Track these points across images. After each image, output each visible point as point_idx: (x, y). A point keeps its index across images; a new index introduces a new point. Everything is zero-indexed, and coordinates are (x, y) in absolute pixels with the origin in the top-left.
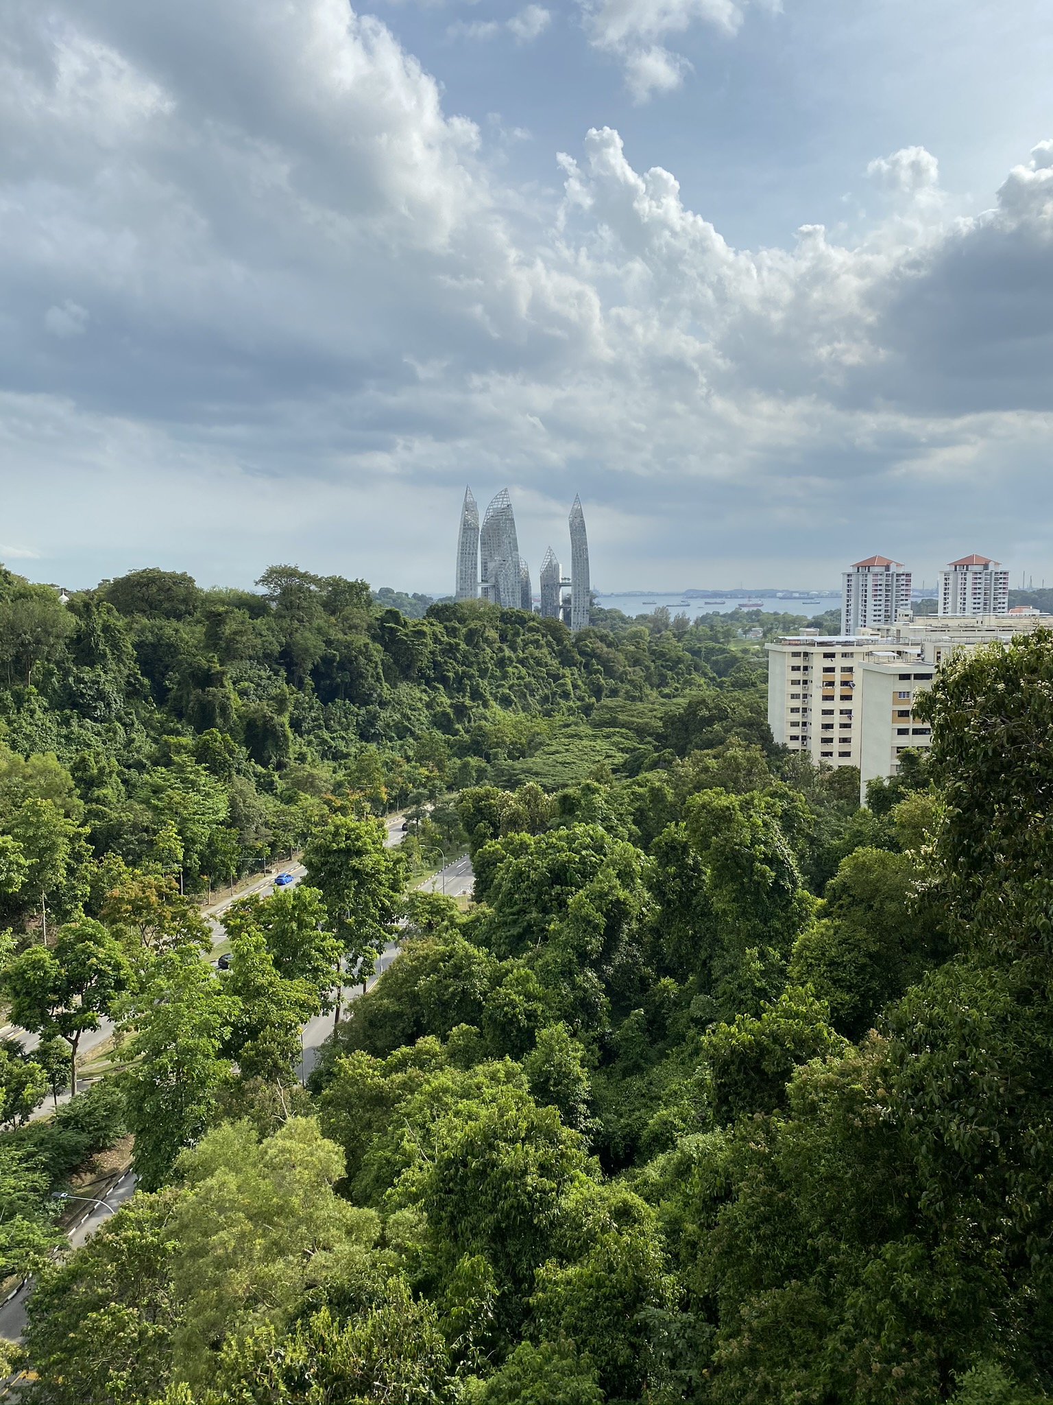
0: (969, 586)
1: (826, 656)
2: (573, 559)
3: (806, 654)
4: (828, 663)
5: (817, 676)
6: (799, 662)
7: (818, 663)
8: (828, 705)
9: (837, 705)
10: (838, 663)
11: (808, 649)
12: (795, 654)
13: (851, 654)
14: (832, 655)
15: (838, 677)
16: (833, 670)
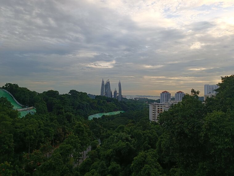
0: (180, 96)
1: (158, 106)
4: (159, 107)
5: (157, 109)
6: (154, 107)
11: (155, 105)
12: (153, 106)
13: (162, 106)
14: (159, 106)
15: (160, 109)
16: (159, 108)
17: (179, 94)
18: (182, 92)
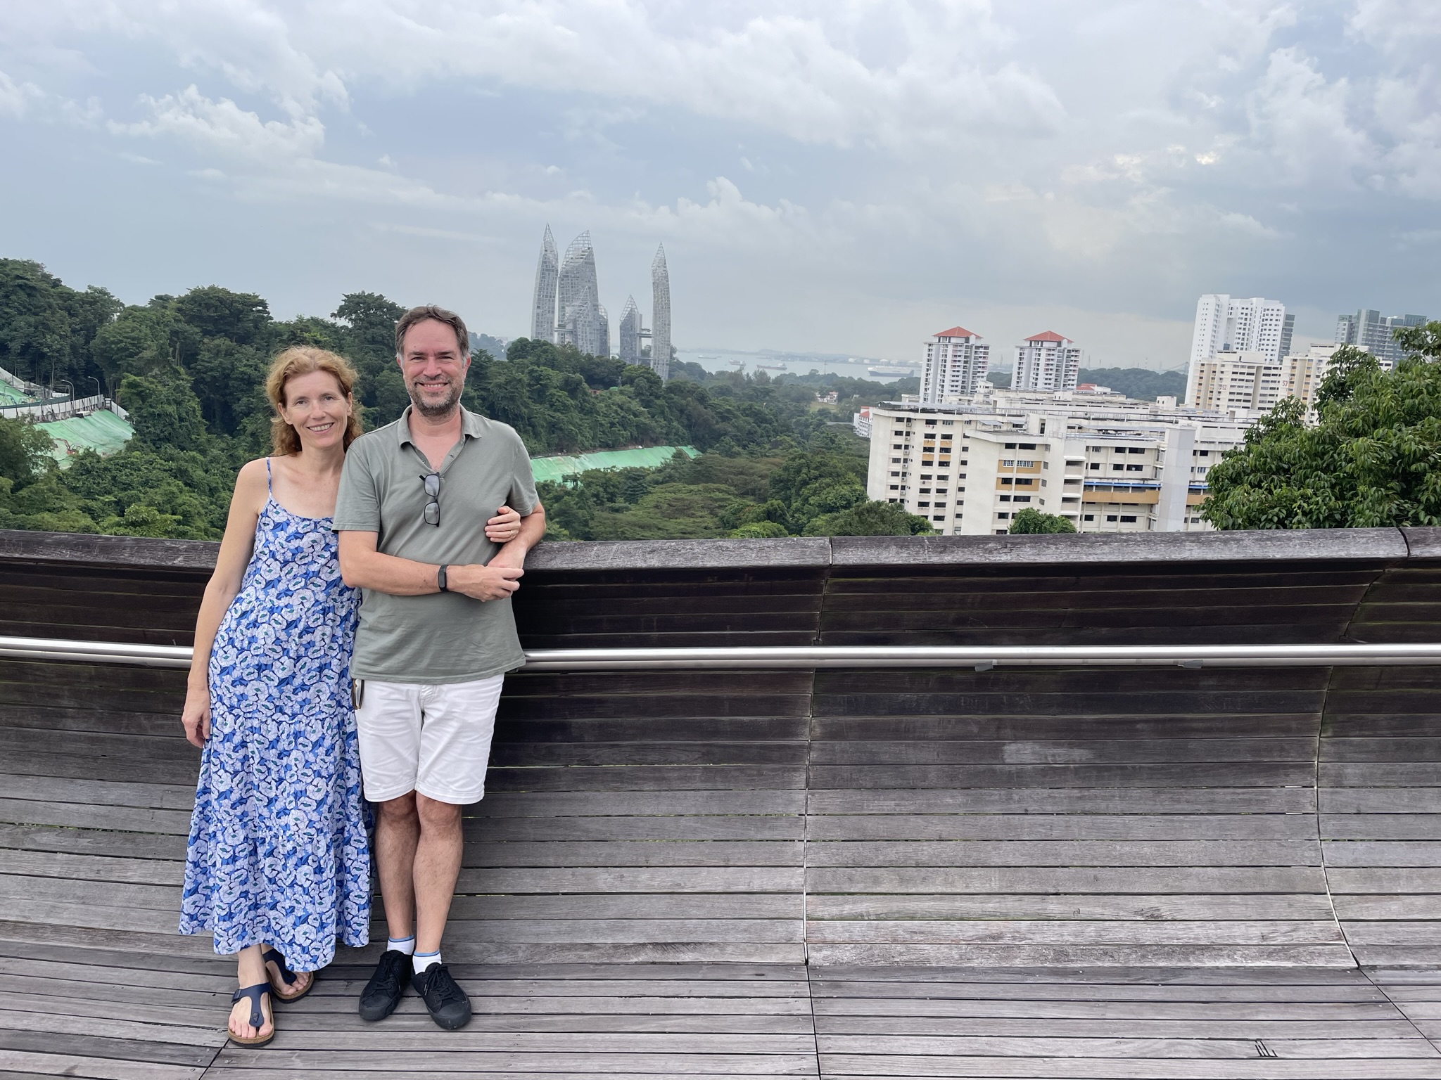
0: (1042, 362)
1: (929, 422)
2: (655, 310)
4: (930, 430)
6: (902, 427)
8: (927, 471)
9: (935, 470)
11: (912, 415)
12: (900, 420)
13: (951, 422)
14: (934, 422)
16: (933, 436)
17: (1044, 352)
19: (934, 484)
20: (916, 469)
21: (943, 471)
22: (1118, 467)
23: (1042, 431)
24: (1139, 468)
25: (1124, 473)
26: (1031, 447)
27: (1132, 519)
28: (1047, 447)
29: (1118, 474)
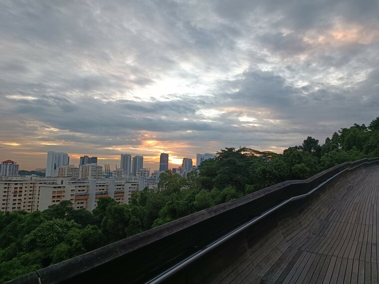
0: (8, 168)
1: (15, 184)
3: (9, 184)
4: (16, 186)
5: (12, 190)
6: (7, 186)
7: (13, 186)
8: (15, 198)
9: (18, 198)
10: (18, 186)
11: (10, 182)
12: (6, 184)
13: (22, 184)
14: (17, 184)
15: (18, 190)
16: (17, 188)
17: (8, 166)
18: (13, 163)
19: (17, 202)
20: (11, 197)
21: (20, 198)
22: (79, 191)
23: (62, 183)
24: (84, 190)
25: (81, 192)
26: (60, 187)
27: (83, 203)
28: (64, 187)
29: (79, 192)
